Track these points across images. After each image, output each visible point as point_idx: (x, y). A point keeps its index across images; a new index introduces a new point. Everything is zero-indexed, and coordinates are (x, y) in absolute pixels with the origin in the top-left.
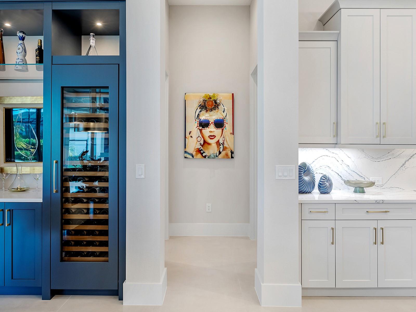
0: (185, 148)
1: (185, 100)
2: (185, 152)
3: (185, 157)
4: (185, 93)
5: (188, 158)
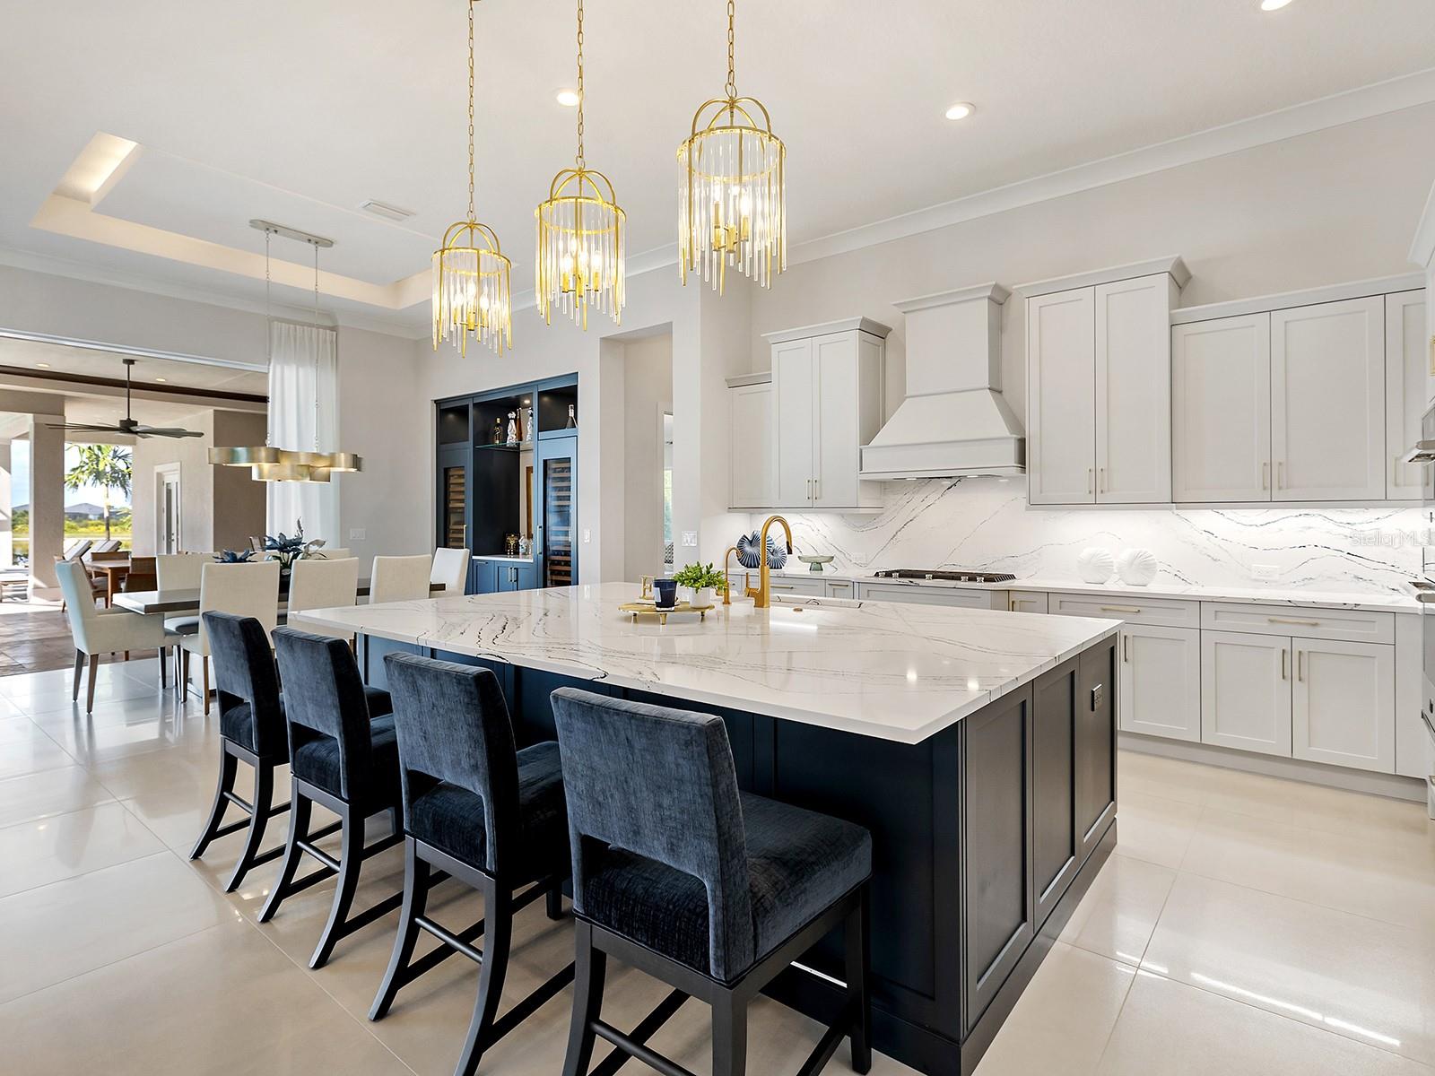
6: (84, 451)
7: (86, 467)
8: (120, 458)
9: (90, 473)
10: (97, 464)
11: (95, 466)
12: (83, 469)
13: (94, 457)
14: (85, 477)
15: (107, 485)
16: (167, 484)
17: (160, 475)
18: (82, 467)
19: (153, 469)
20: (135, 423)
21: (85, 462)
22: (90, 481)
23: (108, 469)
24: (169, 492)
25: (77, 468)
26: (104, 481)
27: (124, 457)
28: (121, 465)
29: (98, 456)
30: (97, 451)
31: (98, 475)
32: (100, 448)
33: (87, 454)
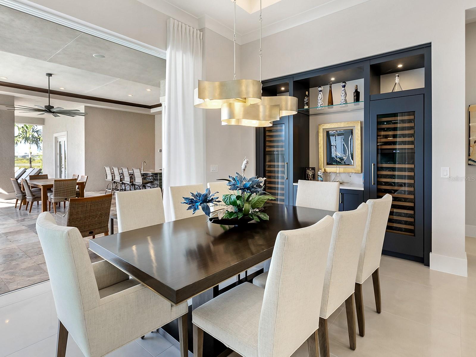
0: (469, 155)
1: (469, 112)
2: (470, 160)
3: (469, 164)
4: (469, 106)
5: (472, 165)
6: (20, 128)
7: (21, 136)
8: (35, 132)
9: (23, 138)
10: (26, 134)
11: (25, 135)
12: (20, 136)
13: (25, 131)
14: (21, 139)
15: (30, 143)
16: (60, 142)
17: (56, 138)
18: (19, 136)
19: (53, 135)
20: (53, 107)
21: (20, 134)
22: (23, 141)
23: (30, 136)
24: (60, 145)
25: (17, 136)
26: (29, 141)
27: (37, 132)
28: (36, 135)
29: (26, 131)
30: (25, 129)
31: (27, 139)
32: (27, 127)
33: (21, 130)
